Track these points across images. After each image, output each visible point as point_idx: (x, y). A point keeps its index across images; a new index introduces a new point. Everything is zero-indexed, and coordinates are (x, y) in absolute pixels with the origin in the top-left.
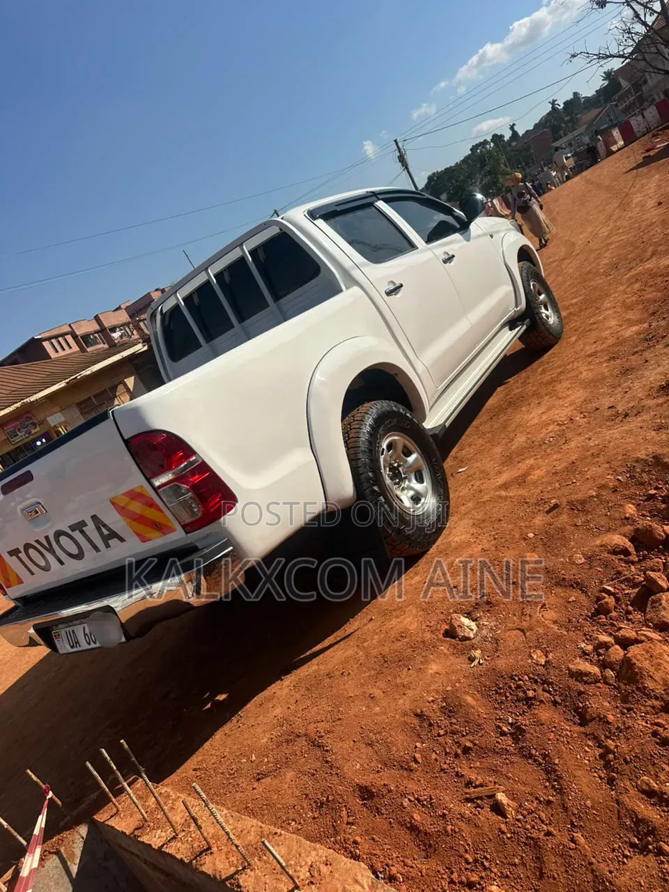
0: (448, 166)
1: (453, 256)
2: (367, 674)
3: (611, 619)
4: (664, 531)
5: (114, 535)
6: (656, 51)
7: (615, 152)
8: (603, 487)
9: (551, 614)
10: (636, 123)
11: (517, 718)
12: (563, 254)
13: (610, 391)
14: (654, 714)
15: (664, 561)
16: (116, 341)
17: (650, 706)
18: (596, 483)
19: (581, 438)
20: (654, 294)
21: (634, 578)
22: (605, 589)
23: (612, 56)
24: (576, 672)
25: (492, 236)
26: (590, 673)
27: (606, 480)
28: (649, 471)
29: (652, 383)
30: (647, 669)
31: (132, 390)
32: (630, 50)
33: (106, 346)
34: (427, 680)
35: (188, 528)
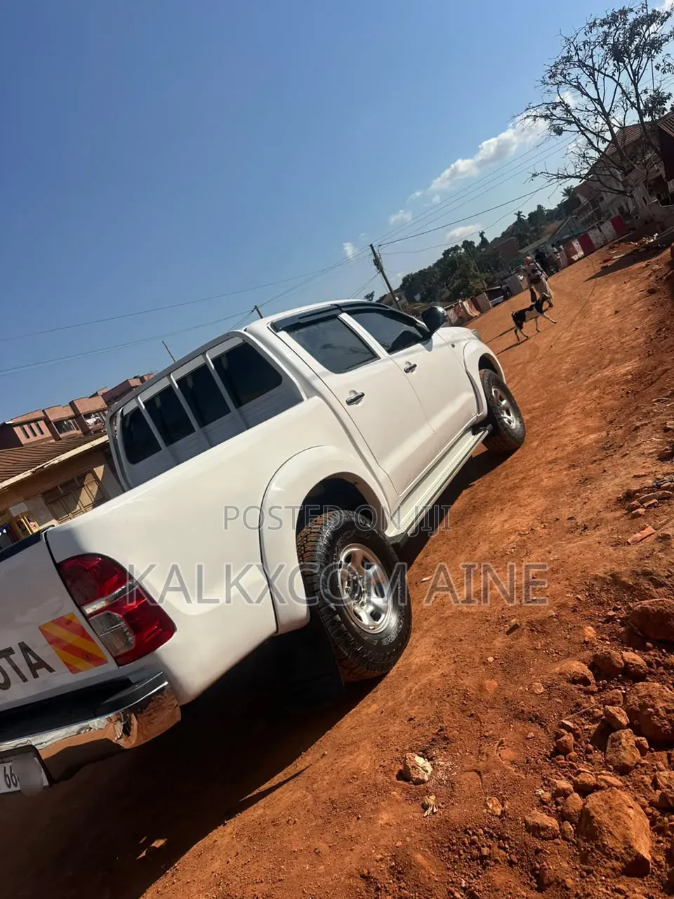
0: (422, 269)
1: (415, 366)
2: (314, 824)
3: (570, 759)
4: (623, 658)
5: (42, 664)
6: (609, 173)
7: (575, 262)
8: (563, 606)
9: (508, 754)
10: (594, 235)
11: (471, 881)
12: (527, 357)
13: (569, 501)
14: (614, 878)
15: (624, 692)
16: (90, 428)
17: (610, 868)
18: (556, 601)
19: (541, 551)
20: (611, 402)
21: (594, 712)
22: (564, 723)
23: (570, 176)
24: (533, 825)
25: (453, 346)
26: (548, 827)
27: (566, 599)
28: (608, 590)
29: (609, 495)
30: (606, 823)
31: (100, 479)
32: (586, 171)
33: (80, 432)
34: (377, 832)
35: (121, 660)
